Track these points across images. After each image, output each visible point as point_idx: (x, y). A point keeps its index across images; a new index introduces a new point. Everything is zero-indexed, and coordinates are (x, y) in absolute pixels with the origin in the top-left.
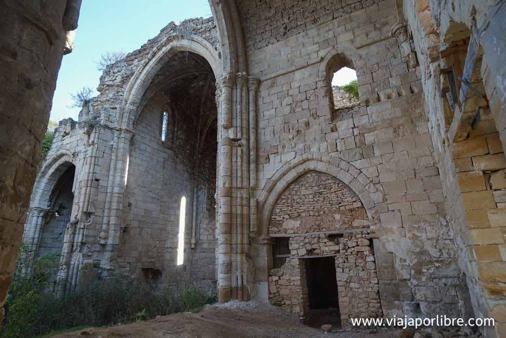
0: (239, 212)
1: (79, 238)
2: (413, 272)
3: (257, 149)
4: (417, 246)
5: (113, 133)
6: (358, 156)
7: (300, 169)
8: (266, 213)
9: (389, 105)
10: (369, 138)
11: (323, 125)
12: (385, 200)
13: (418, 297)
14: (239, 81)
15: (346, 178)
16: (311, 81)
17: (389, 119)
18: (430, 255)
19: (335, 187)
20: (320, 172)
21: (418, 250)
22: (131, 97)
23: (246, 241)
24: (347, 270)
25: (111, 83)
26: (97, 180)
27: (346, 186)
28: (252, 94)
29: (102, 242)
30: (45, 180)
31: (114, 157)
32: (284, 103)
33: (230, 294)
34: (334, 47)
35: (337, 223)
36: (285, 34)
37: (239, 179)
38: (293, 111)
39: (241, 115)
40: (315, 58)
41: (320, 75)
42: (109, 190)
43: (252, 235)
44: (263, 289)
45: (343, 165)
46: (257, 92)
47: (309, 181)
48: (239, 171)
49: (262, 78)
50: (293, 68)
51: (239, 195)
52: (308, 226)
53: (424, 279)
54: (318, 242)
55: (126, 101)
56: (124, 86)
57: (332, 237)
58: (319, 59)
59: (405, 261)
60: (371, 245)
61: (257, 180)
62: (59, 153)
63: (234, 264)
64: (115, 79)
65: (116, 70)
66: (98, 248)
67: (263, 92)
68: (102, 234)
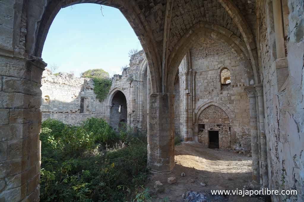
0: (190, 116)
1: (132, 119)
2: (241, 137)
3: (195, 96)
4: (243, 130)
5: (138, 82)
6: (228, 103)
7: (210, 104)
8: (198, 116)
9: (240, 88)
10: (233, 98)
11: (218, 91)
12: (235, 117)
13: (241, 143)
14: (190, 73)
15: (224, 109)
16: (215, 75)
17: (239, 93)
18: (246, 133)
19: (220, 111)
20: (216, 106)
21: (243, 131)
22: (143, 69)
23: (192, 125)
24: (222, 135)
25: (135, 63)
26: (135, 100)
27: (224, 111)
28: (193, 77)
29: (138, 120)
30: (110, 96)
31: (139, 91)
32: (205, 82)
33: (188, 139)
34: (224, 64)
35: (220, 121)
36: (206, 56)
37: (190, 107)
38: (208, 85)
39: (190, 85)
40: (216, 67)
41: (218, 74)
42: (138, 103)
43: (194, 123)
44: (196, 138)
45: (224, 105)
46: (195, 76)
47: (212, 108)
48: (190, 104)
49: (197, 71)
50: (208, 70)
51: (190, 111)
52: (211, 121)
53: (243, 139)
54: (214, 127)
55: (141, 70)
56: (140, 64)
57: (218, 125)
58: (218, 68)
59: (239, 134)
60: (230, 129)
61: (195, 106)
62: (116, 87)
63: (189, 131)
64: (136, 62)
65: (136, 58)
66: (137, 122)
67: (197, 77)
68: (138, 118)
